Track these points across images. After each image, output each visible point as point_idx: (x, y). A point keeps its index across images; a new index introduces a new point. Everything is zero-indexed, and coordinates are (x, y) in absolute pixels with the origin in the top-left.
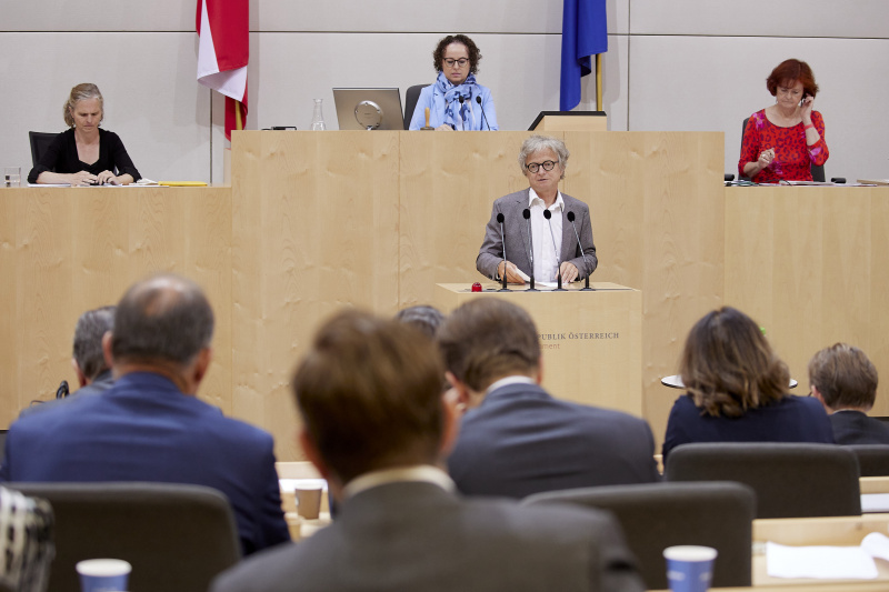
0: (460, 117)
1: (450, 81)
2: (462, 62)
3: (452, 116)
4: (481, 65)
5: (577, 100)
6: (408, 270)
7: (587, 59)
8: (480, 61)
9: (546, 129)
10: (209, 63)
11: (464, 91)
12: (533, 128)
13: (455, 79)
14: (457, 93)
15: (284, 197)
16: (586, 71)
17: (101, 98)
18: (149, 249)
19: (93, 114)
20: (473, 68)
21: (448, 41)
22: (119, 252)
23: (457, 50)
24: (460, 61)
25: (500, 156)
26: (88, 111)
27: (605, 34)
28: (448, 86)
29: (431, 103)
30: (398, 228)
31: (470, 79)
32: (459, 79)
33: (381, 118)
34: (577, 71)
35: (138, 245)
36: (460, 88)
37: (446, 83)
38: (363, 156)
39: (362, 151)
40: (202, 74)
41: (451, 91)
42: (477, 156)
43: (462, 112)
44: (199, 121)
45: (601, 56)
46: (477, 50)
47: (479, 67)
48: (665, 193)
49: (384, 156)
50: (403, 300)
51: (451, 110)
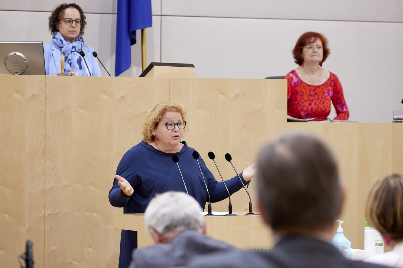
0: (77, 66)
1: (67, 39)
2: (78, 22)
3: (70, 64)
6: (52, 187)
9: (155, 76)
11: (77, 46)
13: (71, 36)
14: (73, 47)
16: (133, 42)
25: (123, 97)
28: (65, 42)
30: (44, 154)
33: (27, 67)
34: (129, 40)
37: (63, 39)
38: (17, 96)
39: (17, 92)
41: (68, 46)
42: (105, 97)
43: (79, 61)
48: (245, 127)
49: (34, 95)
50: (49, 212)
51: (69, 60)
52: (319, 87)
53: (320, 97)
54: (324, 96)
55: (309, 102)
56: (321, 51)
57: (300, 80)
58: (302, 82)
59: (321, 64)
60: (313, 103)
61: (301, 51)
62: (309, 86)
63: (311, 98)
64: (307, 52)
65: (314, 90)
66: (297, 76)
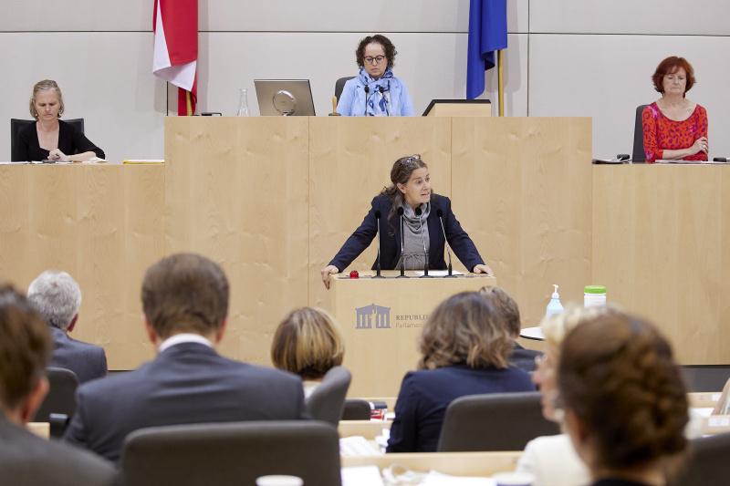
1: (371, 76)
2: (380, 59)
3: (372, 107)
4: (397, 60)
5: (481, 90)
6: (317, 235)
7: (491, 54)
8: (396, 57)
9: (436, 115)
10: (162, 59)
11: (383, 84)
12: (426, 114)
13: (374, 74)
14: (377, 86)
15: (210, 173)
16: (490, 65)
17: (58, 90)
18: (94, 217)
19: (51, 104)
20: (390, 64)
21: (367, 41)
22: (68, 220)
23: (375, 49)
24: (378, 58)
26: (47, 101)
27: (505, 33)
28: (369, 80)
29: (354, 94)
30: (307, 200)
31: (388, 73)
32: (378, 74)
33: (295, 105)
34: (481, 65)
35: (85, 214)
36: (381, 82)
37: (368, 77)
38: (277, 138)
39: (277, 134)
40: (157, 68)
41: (372, 84)
42: (376, 138)
44: (157, 109)
45: (503, 51)
46: (393, 48)
47: (395, 62)
48: (541, 170)
49: (296, 137)
50: (312, 262)
51: (371, 102)
52: (682, 122)
53: (683, 134)
54: (687, 133)
55: (670, 138)
56: (684, 82)
57: (661, 114)
58: (662, 116)
59: (684, 96)
60: (674, 140)
61: (662, 79)
62: (670, 121)
63: (672, 134)
64: (668, 82)
65: (675, 127)
66: (657, 109)
